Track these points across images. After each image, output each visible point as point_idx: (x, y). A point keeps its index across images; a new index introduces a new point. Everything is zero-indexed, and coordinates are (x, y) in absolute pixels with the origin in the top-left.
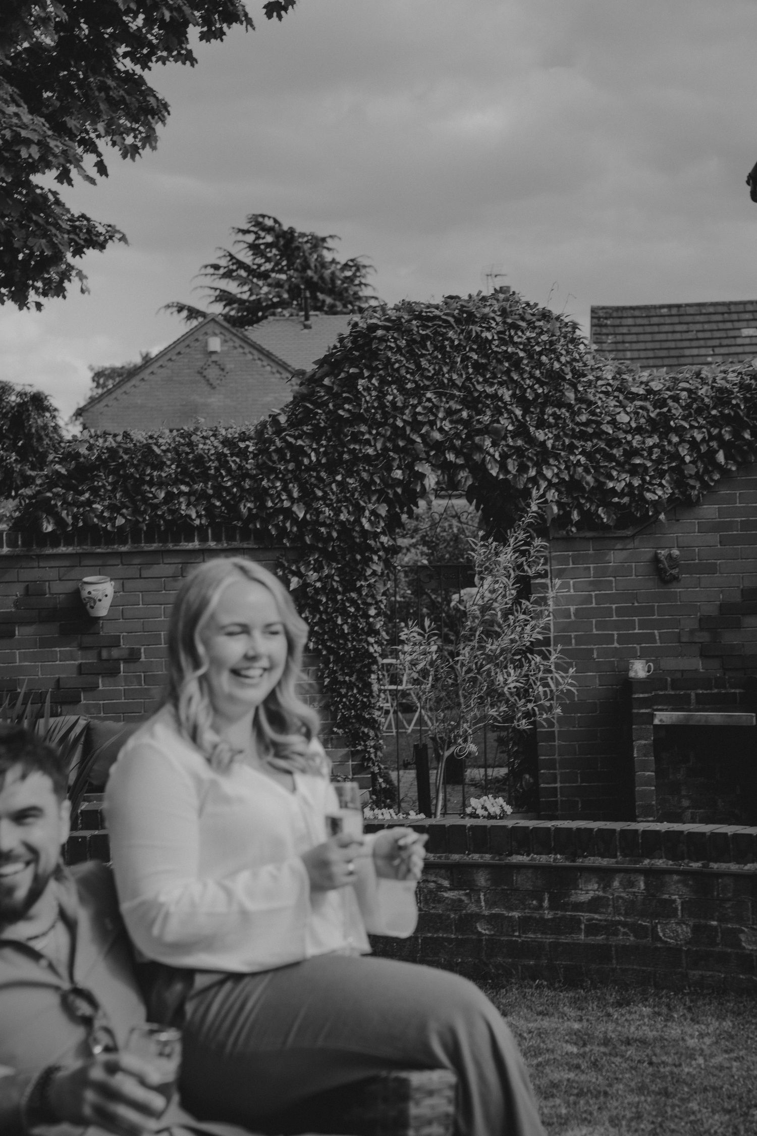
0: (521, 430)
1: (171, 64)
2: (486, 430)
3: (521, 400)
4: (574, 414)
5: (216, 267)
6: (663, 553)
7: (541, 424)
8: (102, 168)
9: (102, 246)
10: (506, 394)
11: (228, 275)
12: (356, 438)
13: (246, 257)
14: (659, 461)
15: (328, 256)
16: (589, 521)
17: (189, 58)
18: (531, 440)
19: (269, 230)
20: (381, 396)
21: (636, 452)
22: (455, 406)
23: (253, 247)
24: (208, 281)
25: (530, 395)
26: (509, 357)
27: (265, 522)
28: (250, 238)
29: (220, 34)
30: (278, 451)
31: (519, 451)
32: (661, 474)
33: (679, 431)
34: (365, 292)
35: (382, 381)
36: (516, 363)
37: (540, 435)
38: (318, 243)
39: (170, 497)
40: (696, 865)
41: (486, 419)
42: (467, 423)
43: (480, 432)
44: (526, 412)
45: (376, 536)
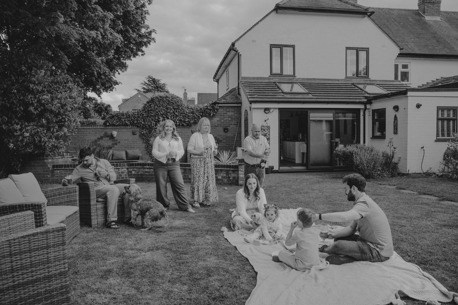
0: (174, 112)
1: (129, 60)
2: (169, 112)
3: (174, 108)
4: (181, 111)
5: (142, 83)
6: (193, 130)
7: (176, 112)
8: (119, 74)
9: (118, 84)
10: (172, 108)
11: (144, 85)
12: (151, 113)
13: (147, 82)
14: (192, 117)
15: (160, 83)
16: (183, 125)
17: (131, 60)
18: (175, 114)
19: (151, 78)
20: (155, 107)
21: (189, 116)
22: (165, 109)
23: (148, 80)
24: (141, 86)
25: (175, 108)
26: (172, 103)
27: (138, 124)
28: (148, 79)
29: (135, 57)
30: (140, 114)
31: (173, 115)
32: (193, 119)
33: (195, 113)
34: (166, 88)
35: (155, 105)
36: (173, 103)
37: (176, 113)
38: (159, 80)
39: (125, 120)
40: (184, 168)
41: (169, 111)
42: (166, 111)
43: (168, 113)
44: (174, 110)
45: (153, 126)
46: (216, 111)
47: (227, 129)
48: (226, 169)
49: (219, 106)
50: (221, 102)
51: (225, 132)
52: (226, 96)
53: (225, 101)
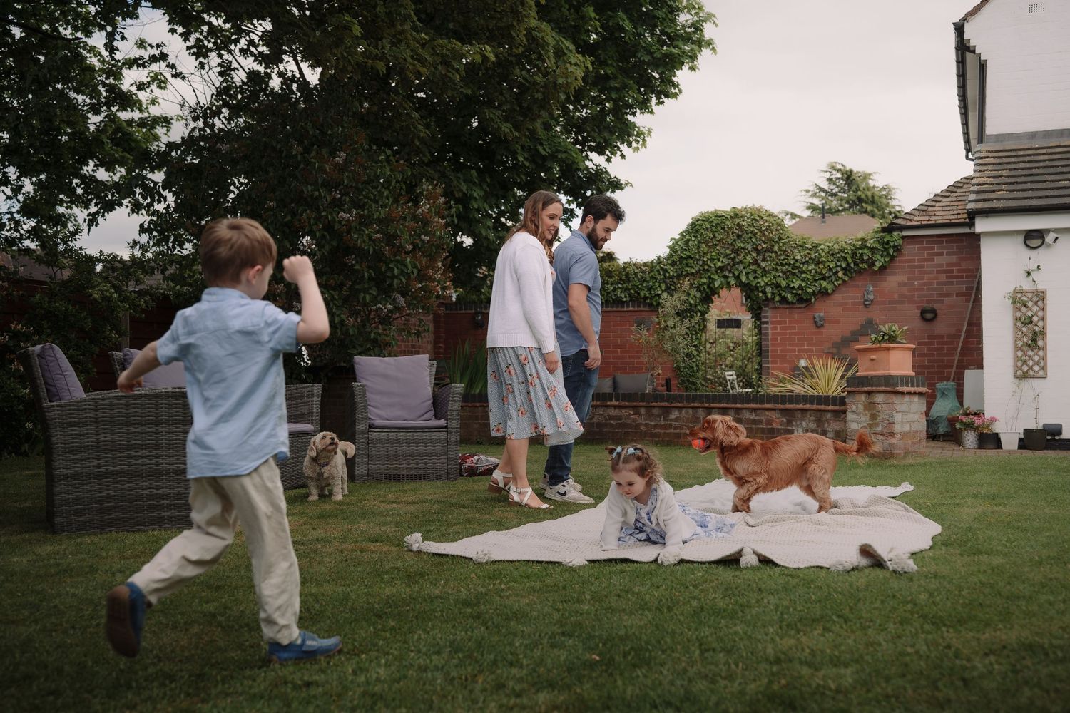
0: (756, 262)
2: (741, 262)
3: (756, 249)
4: (777, 255)
5: (808, 191)
6: (817, 315)
7: (764, 260)
10: (749, 247)
11: (815, 195)
12: (687, 265)
13: (825, 185)
14: (814, 276)
15: (871, 183)
16: (784, 300)
18: (759, 266)
19: (838, 170)
20: (699, 247)
21: (804, 272)
22: (728, 252)
23: (830, 180)
24: (803, 199)
25: (760, 248)
26: (752, 232)
27: (651, 299)
28: (828, 175)
30: (658, 271)
31: (755, 271)
32: (816, 281)
33: (823, 262)
35: (699, 242)
36: (755, 235)
37: (763, 264)
38: (866, 176)
41: (741, 257)
42: (733, 259)
43: (738, 263)
44: (758, 254)
45: (696, 306)
46: (891, 251)
47: (934, 311)
48: (815, 407)
49: (903, 238)
50: (909, 223)
51: (924, 319)
52: (933, 204)
53: (927, 218)
